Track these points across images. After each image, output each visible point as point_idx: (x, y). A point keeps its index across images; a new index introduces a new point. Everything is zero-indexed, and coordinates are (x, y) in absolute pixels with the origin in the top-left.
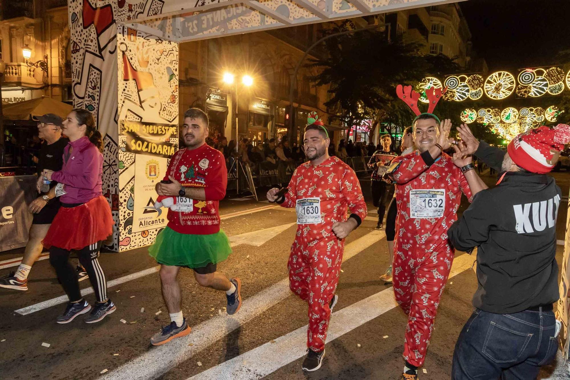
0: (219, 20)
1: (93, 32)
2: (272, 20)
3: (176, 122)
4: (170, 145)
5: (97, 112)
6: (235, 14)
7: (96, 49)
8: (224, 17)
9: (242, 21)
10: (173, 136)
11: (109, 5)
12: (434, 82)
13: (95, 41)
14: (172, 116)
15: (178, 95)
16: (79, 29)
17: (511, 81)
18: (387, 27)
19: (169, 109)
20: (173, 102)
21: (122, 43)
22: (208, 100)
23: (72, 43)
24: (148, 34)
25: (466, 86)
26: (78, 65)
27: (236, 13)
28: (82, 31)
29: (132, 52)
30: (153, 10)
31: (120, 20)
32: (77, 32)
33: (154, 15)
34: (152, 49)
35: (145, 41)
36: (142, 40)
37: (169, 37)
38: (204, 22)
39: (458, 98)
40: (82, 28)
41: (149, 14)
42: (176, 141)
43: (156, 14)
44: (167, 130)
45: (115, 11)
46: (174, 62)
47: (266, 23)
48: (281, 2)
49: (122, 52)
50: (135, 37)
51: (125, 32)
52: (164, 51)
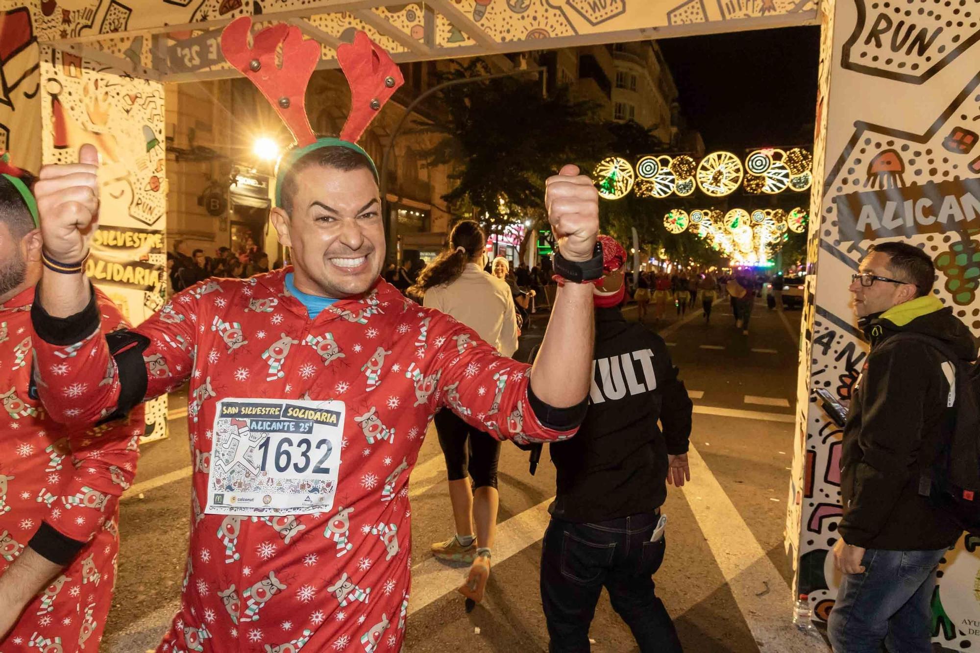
2: (334, 53)
3: (161, 225)
4: (150, 267)
10: (154, 250)
11: (25, 9)
12: (621, 166)
14: (153, 215)
15: (164, 176)
17: (736, 167)
18: (541, 73)
19: (148, 202)
20: (156, 189)
21: (50, 80)
22: (233, 187)
24: (105, 64)
25: (669, 174)
29: (75, 97)
30: (110, 24)
31: (46, 36)
33: (112, 31)
34: (115, 92)
35: (99, 76)
36: (94, 75)
37: (145, 72)
38: (211, 49)
39: (658, 193)
41: (104, 30)
42: (161, 260)
43: (116, 30)
44: (143, 240)
45: (36, 21)
46: (156, 118)
47: (324, 58)
48: (350, 23)
49: (52, 95)
50: (78, 69)
51: (57, 61)
52: (137, 97)
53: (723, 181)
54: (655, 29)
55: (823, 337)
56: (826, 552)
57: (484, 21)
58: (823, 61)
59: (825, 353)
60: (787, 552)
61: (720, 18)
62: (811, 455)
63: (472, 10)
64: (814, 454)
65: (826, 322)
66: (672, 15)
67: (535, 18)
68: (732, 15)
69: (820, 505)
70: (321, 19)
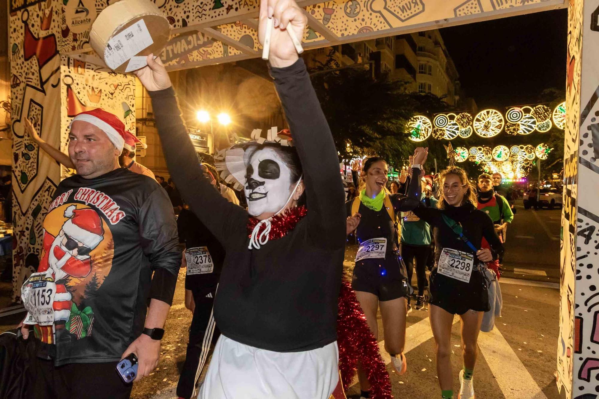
0: (179, 52)
1: (34, 64)
2: (235, 51)
5: (37, 153)
6: (196, 45)
7: (37, 83)
8: (184, 49)
9: (204, 53)
11: (53, 35)
12: (423, 121)
13: (37, 74)
16: (20, 62)
17: (499, 119)
18: (371, 65)
21: (66, 76)
23: (12, 77)
24: (99, 66)
25: (455, 124)
26: (18, 100)
27: (198, 44)
28: (23, 63)
29: (81, 86)
31: (64, 50)
32: (17, 64)
34: (105, 82)
35: (95, 74)
36: (92, 72)
38: (163, 54)
39: (448, 137)
40: (23, 60)
45: (59, 41)
46: (132, 97)
47: (230, 55)
48: (245, 32)
49: (67, 85)
50: (83, 69)
51: (70, 64)
52: (118, 85)
53: (491, 127)
54: (446, 20)
55: (585, 230)
56: (596, 396)
57: (330, 24)
58: (570, 33)
59: (587, 242)
60: (560, 391)
61: (492, 9)
62: (579, 321)
63: (322, 18)
64: (582, 320)
65: (586, 219)
66: (457, 10)
67: (363, 20)
68: (501, 7)
69: (588, 359)
70: (228, 31)
